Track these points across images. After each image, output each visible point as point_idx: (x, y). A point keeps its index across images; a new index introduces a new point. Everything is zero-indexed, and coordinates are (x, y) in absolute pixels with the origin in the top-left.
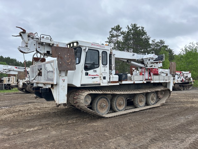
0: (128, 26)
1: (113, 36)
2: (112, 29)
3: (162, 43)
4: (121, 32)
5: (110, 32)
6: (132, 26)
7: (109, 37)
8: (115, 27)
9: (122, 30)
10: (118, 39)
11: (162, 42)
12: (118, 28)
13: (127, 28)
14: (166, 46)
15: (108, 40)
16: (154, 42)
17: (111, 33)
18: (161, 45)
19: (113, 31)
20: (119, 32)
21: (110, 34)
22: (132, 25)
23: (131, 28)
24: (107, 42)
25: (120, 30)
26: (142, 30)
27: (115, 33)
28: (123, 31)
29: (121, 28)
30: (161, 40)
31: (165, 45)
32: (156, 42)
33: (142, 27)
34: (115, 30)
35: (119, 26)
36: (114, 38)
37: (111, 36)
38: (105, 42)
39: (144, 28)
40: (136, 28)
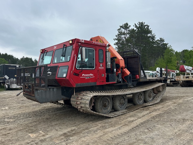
0: (135, 24)
1: (121, 34)
2: (121, 27)
4: (129, 30)
5: (119, 30)
7: (117, 35)
8: (124, 25)
9: (130, 28)
10: (127, 37)
11: (162, 40)
12: (126, 26)
13: (135, 26)
18: (161, 43)
19: (122, 29)
20: (127, 30)
21: (119, 32)
22: (139, 23)
23: (138, 26)
24: (115, 39)
25: (128, 28)
26: (148, 28)
29: (130, 26)
30: (161, 38)
31: (164, 43)
33: (147, 25)
35: (127, 24)
36: (123, 36)
38: (114, 39)
39: (149, 26)
40: (143, 26)
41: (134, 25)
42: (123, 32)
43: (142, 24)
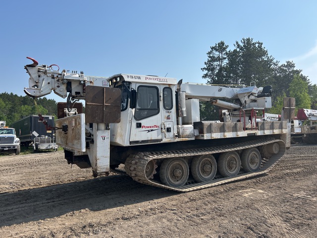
0: (237, 43)
1: (213, 59)
2: (212, 48)
3: (291, 67)
4: (226, 53)
5: (209, 53)
6: (244, 42)
7: (207, 62)
8: (217, 46)
9: (228, 50)
10: (223, 64)
11: (290, 65)
12: (221, 47)
13: (236, 46)
14: (297, 71)
15: (205, 66)
16: (276, 65)
17: (211, 55)
18: (289, 69)
19: (214, 51)
20: (223, 53)
21: (210, 57)
22: (244, 40)
23: (242, 45)
24: (204, 69)
25: (225, 49)
26: (260, 47)
27: (216, 54)
28: (229, 52)
29: (227, 47)
30: (288, 62)
31: (295, 69)
32: (280, 64)
33: (259, 43)
34: (216, 50)
35: (222, 43)
36: (216, 63)
37: (210, 59)
38: (202, 69)
39: (262, 44)
40: (251, 45)
41: (235, 44)
42: (216, 56)
43: (248, 42)
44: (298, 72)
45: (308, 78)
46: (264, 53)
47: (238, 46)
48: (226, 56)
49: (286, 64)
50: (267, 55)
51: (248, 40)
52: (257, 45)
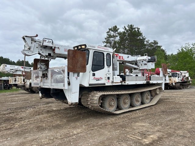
0: (125, 27)
1: (110, 36)
2: (110, 29)
3: (156, 44)
4: (118, 33)
5: (108, 32)
6: (129, 27)
7: (106, 38)
8: (113, 28)
9: (119, 31)
10: (116, 40)
11: (156, 43)
12: (115, 29)
13: (124, 29)
15: (105, 40)
16: (148, 42)
17: (109, 34)
18: (155, 45)
19: (111, 31)
20: (116, 33)
21: (108, 35)
22: (129, 26)
23: (127, 28)
24: (104, 42)
25: (117, 30)
26: (138, 31)
27: (112, 33)
28: (120, 32)
29: (118, 29)
30: (154, 41)
31: (158, 45)
32: (150, 42)
33: (138, 28)
34: (112, 31)
35: (116, 27)
36: (111, 39)
37: (108, 36)
38: (103, 42)
39: (139, 29)
40: (133, 29)
41: (124, 28)
42: (112, 35)
43: (131, 27)
44: (160, 47)
45: (165, 51)
46: (140, 34)
47: (125, 29)
48: (117, 35)
49: (153, 42)
50: (142, 35)
51: (131, 25)
52: (136, 29)
